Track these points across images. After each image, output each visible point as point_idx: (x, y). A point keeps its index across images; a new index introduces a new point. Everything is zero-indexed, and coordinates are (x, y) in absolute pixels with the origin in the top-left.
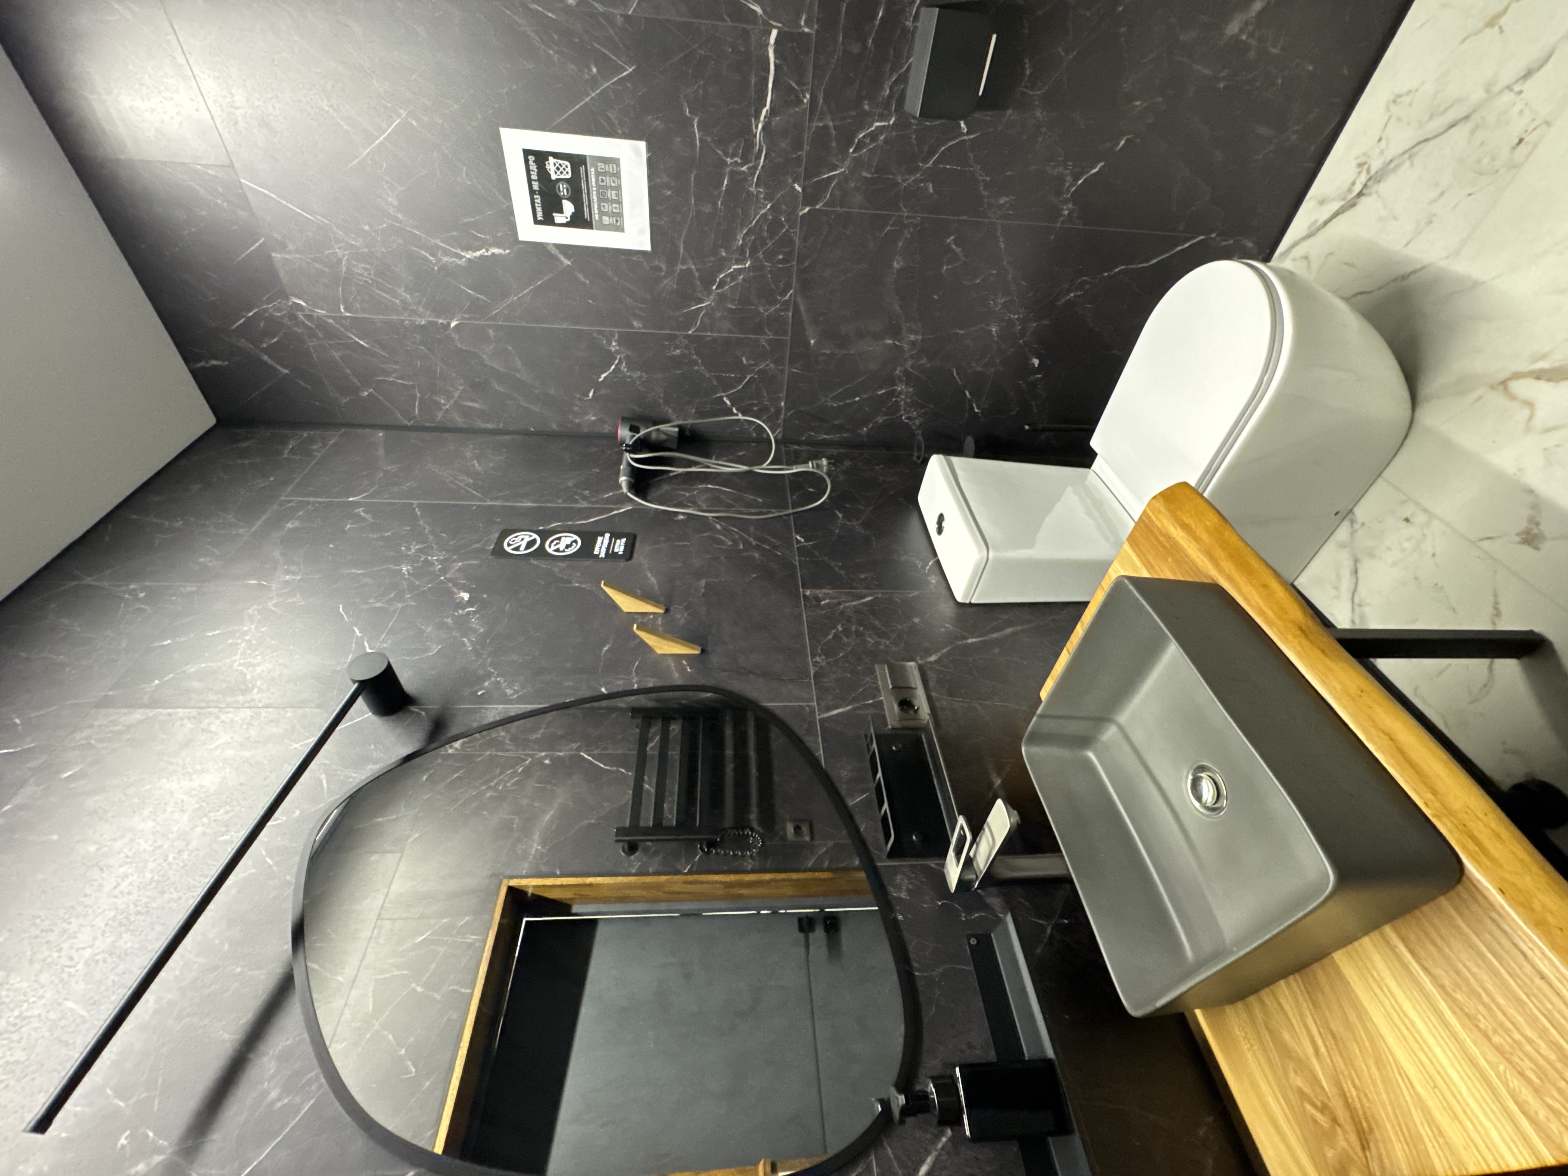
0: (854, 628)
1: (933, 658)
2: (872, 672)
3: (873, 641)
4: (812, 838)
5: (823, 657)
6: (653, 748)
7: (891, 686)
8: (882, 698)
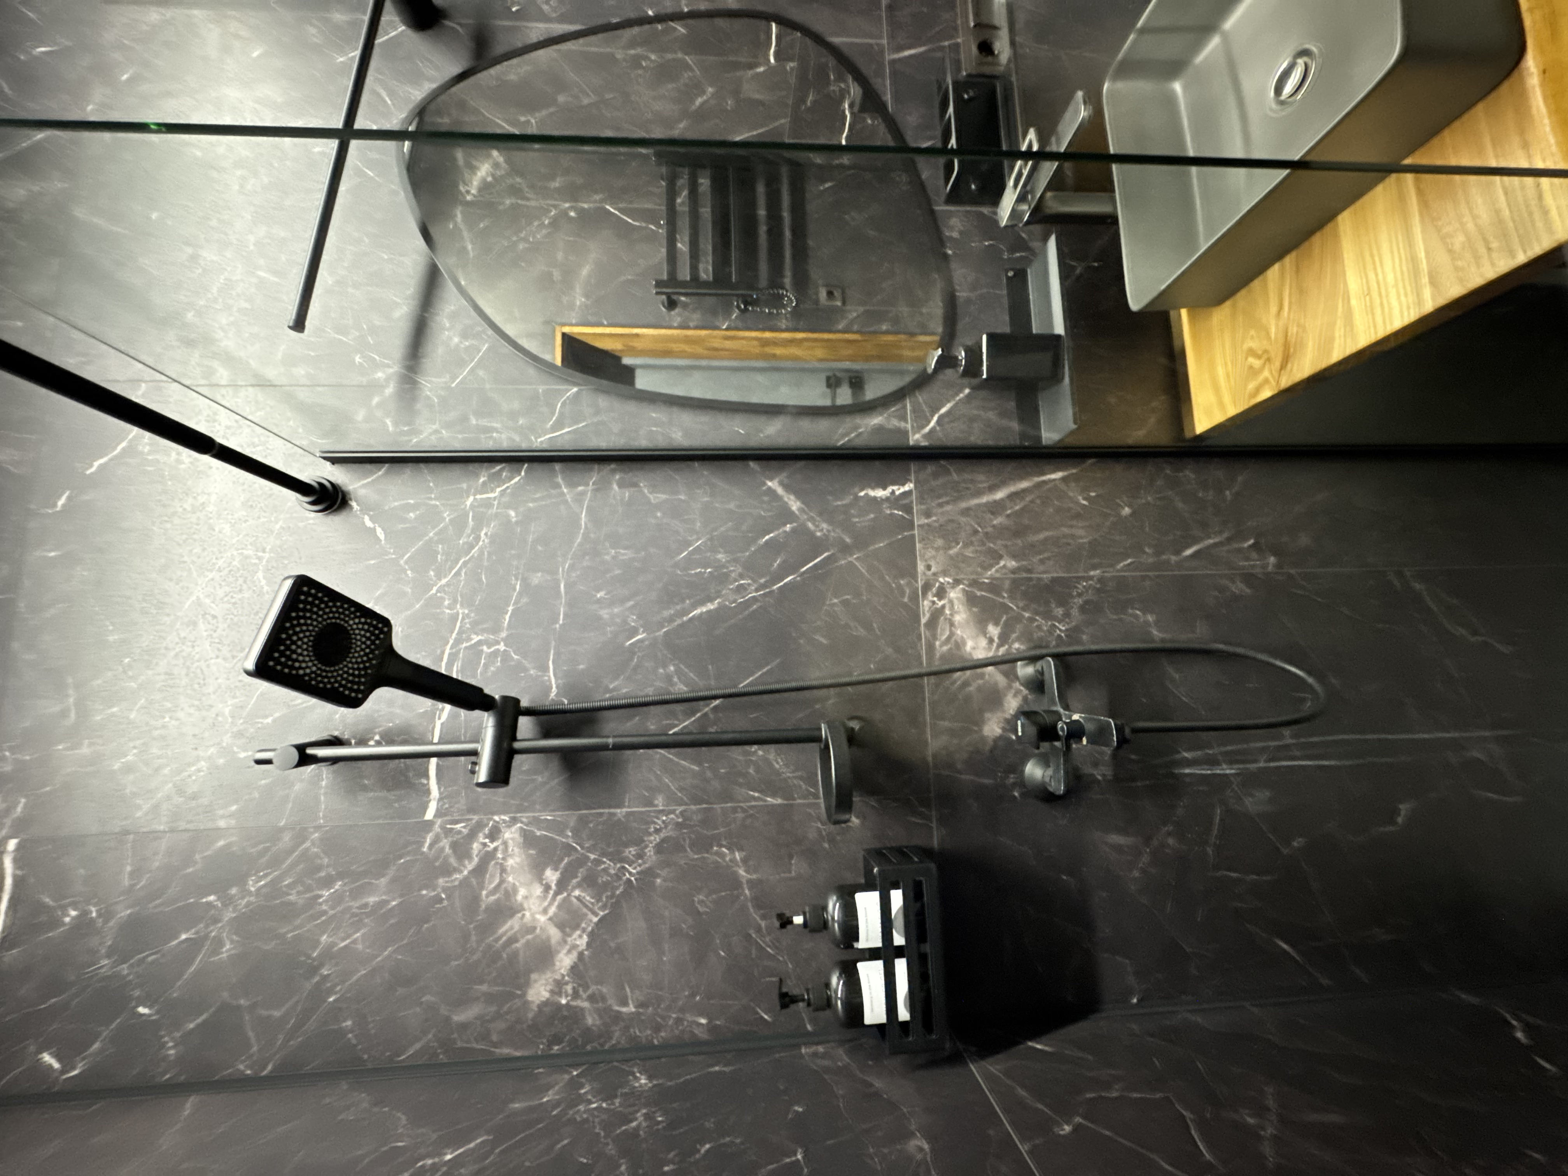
2: (953, 8)
4: (844, 303)
6: (683, 203)
7: (972, 24)
8: (959, 40)
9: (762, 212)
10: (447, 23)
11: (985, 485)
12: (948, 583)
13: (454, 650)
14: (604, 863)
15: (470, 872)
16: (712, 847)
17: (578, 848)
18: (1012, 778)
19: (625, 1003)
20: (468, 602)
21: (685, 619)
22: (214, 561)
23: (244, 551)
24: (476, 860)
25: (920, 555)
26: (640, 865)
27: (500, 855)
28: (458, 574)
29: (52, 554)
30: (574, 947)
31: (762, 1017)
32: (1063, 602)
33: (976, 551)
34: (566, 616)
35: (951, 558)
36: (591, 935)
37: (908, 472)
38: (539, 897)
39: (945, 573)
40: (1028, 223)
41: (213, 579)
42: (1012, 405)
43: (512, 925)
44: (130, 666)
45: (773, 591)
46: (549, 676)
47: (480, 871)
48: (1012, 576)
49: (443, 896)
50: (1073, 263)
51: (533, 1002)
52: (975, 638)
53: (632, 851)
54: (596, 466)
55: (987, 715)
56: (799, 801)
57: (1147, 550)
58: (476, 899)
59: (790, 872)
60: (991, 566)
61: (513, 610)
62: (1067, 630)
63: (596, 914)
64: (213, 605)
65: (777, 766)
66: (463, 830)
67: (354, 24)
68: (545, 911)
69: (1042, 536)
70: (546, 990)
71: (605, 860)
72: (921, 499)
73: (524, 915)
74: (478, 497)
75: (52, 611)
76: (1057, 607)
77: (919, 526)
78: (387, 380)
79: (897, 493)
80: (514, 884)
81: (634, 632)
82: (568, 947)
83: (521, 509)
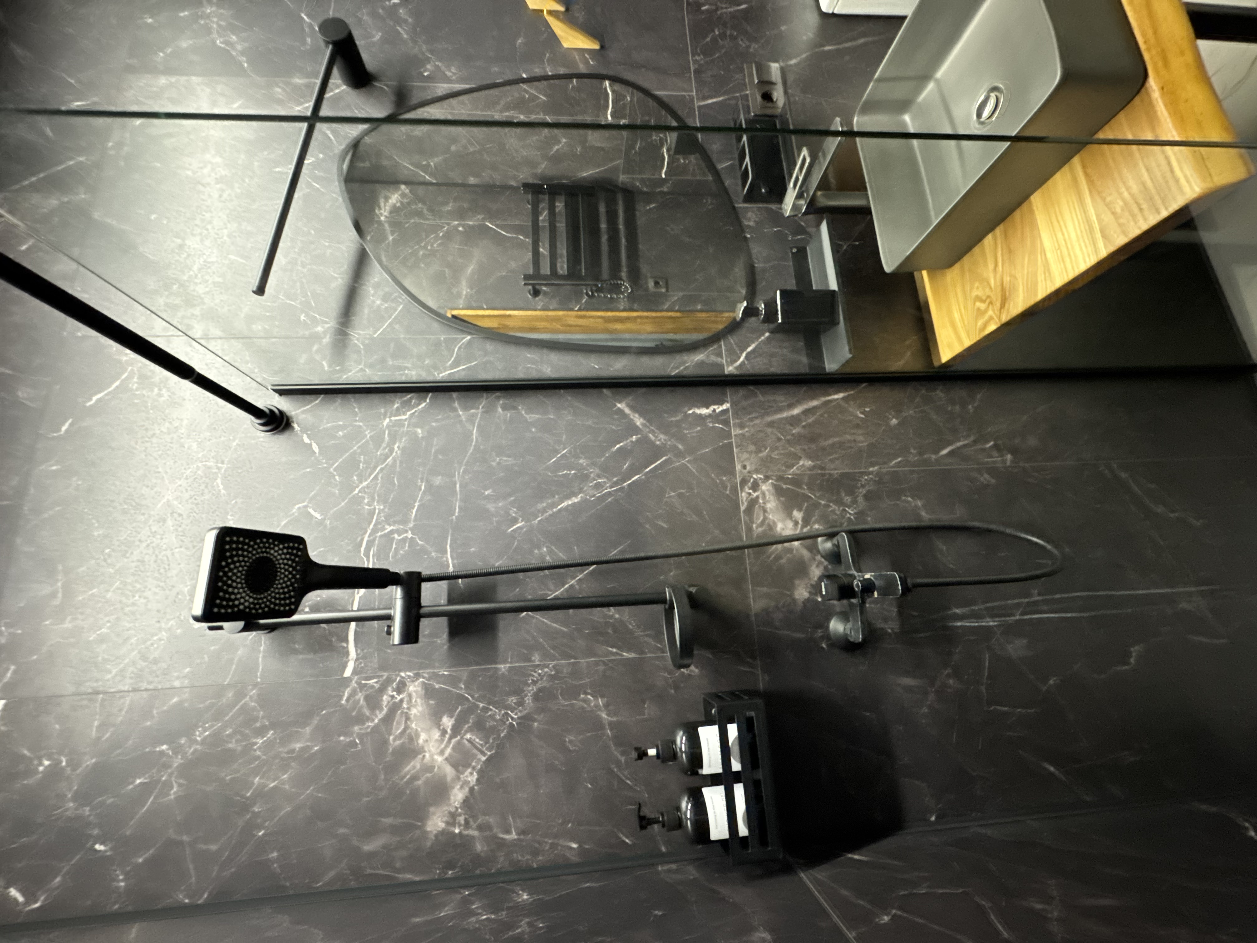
0: (728, 33)
1: (793, 62)
2: (742, 70)
3: (744, 45)
4: (667, 291)
5: (702, 56)
6: (544, 221)
7: (756, 81)
8: (748, 92)
9: (603, 226)
10: (377, 84)
11: (785, 404)
12: (760, 479)
13: (371, 538)
14: (491, 710)
15: (380, 720)
16: (580, 695)
17: (469, 697)
18: (819, 633)
19: (508, 832)
20: (383, 500)
21: (555, 510)
22: (183, 471)
23: (207, 463)
24: (385, 710)
25: (738, 457)
26: (520, 711)
27: (405, 705)
28: (376, 478)
29: (54, 468)
30: (466, 783)
31: (624, 841)
32: (851, 492)
33: (781, 454)
34: (460, 508)
35: (762, 459)
36: (481, 773)
37: (725, 394)
38: (437, 740)
39: (757, 471)
40: (806, 213)
41: (180, 486)
42: (801, 344)
43: (414, 766)
44: (109, 555)
45: (623, 488)
46: (447, 558)
47: (388, 719)
48: (809, 472)
49: (358, 741)
50: (841, 243)
51: (431, 832)
52: (783, 521)
53: (512, 700)
54: (485, 395)
55: (797, 582)
56: (649, 655)
57: (913, 451)
58: (386, 742)
59: (644, 715)
60: (792, 466)
61: (419, 506)
62: (855, 513)
63: (483, 753)
64: (180, 506)
65: (631, 627)
66: (375, 685)
67: (309, 86)
68: (442, 752)
69: (830, 441)
70: (443, 822)
71: (491, 707)
72: (736, 414)
73: (424, 756)
74: (393, 418)
75: (51, 513)
76: (846, 495)
77: (735, 435)
78: (325, 333)
79: (718, 411)
80: (416, 730)
81: (515, 521)
82: (461, 783)
83: (427, 428)
